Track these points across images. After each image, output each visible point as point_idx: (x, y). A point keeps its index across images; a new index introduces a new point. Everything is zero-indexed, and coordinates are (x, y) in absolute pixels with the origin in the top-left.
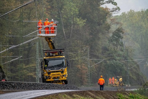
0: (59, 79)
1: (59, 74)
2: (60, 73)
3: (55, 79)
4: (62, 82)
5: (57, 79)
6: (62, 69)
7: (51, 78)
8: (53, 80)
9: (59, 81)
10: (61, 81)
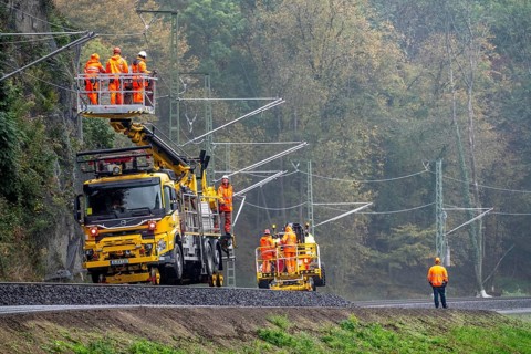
0: (131, 261)
1: (129, 243)
2: (138, 236)
3: (115, 262)
4: (150, 270)
5: (121, 261)
6: (146, 223)
7: (102, 257)
8: (107, 263)
9: (137, 268)
10: (143, 268)
